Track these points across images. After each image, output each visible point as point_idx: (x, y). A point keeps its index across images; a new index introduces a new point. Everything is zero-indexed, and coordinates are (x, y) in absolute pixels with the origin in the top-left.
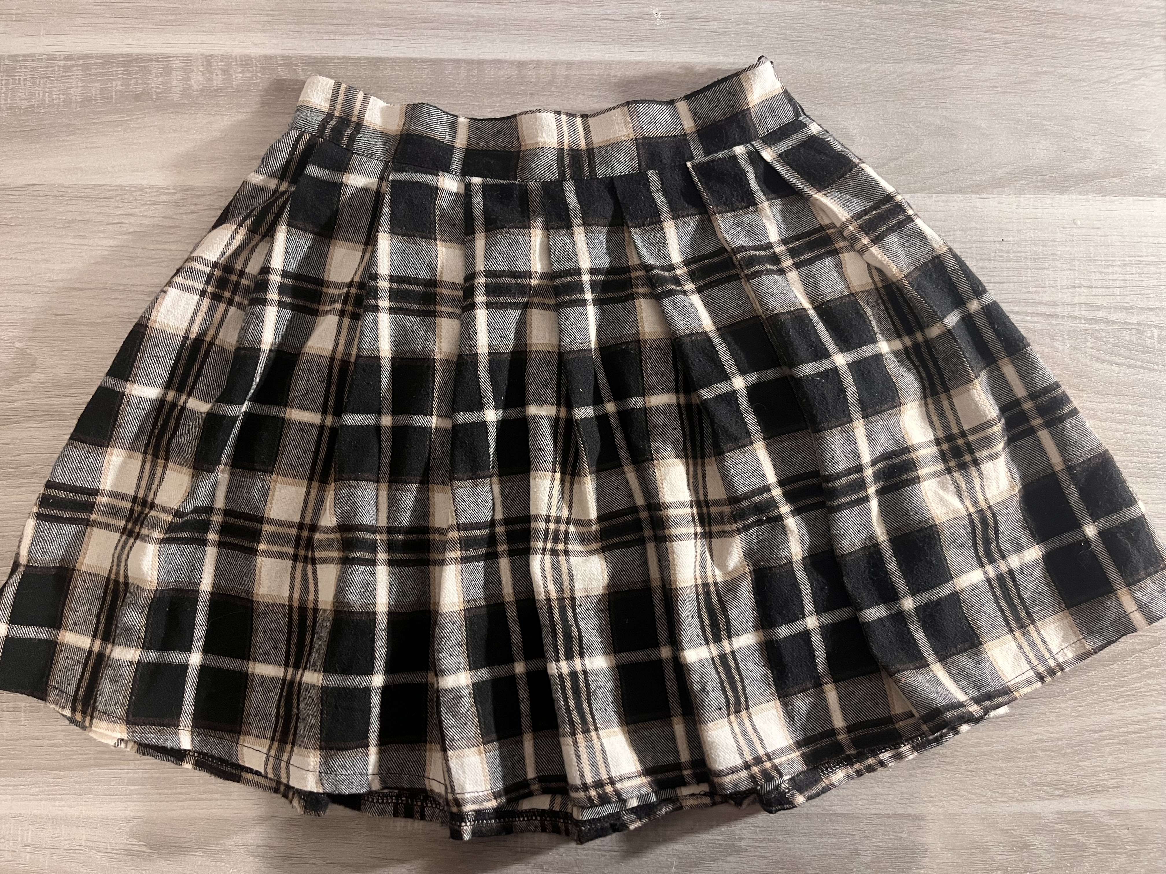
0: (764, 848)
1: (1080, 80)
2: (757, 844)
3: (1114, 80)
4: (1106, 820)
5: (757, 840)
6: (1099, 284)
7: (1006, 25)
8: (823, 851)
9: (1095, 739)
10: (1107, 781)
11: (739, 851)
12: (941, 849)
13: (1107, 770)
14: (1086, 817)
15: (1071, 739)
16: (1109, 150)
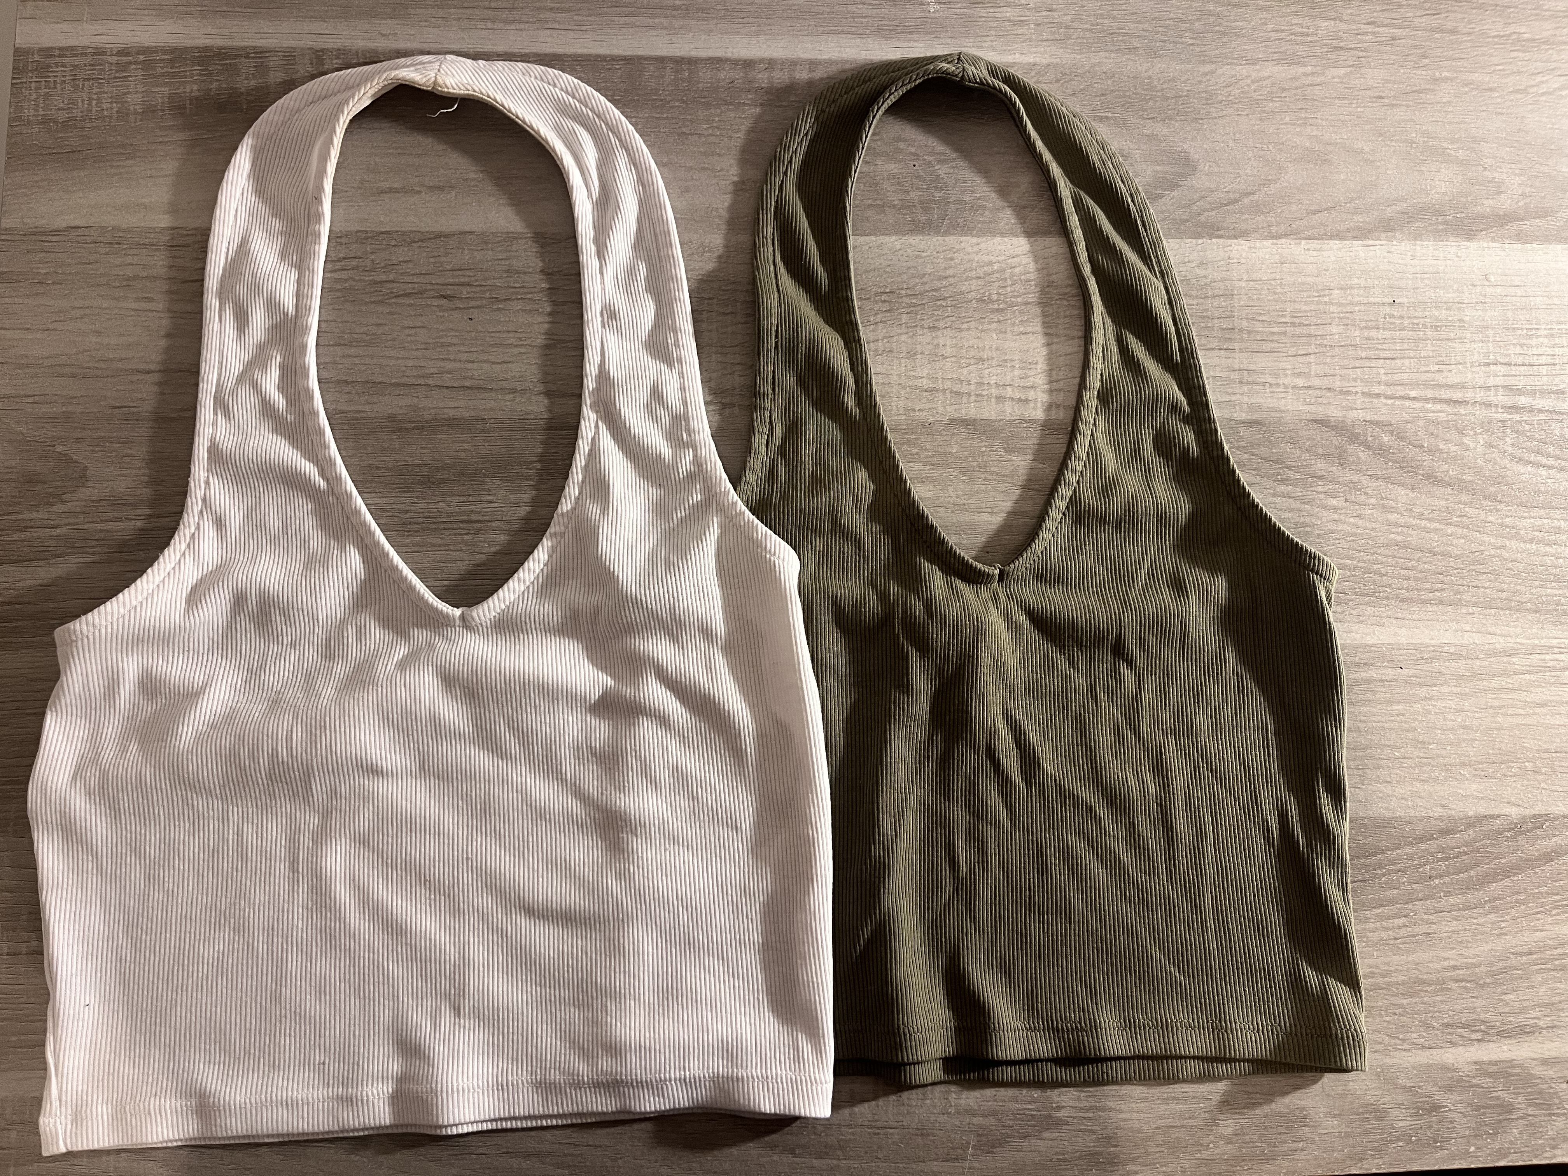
0: (1090, 1119)
1: (1491, 90)
2: (1081, 1114)
3: (1535, 89)
4: (1538, 1071)
5: (1081, 1108)
6: (1520, 360)
7: (1393, 15)
8: (1168, 1122)
9: (1522, 964)
10: (1538, 1019)
11: (1058, 1123)
12: (1325, 1115)
13: (1539, 1006)
14: (1513, 1067)
15: (1491, 964)
16: (1529, 183)
